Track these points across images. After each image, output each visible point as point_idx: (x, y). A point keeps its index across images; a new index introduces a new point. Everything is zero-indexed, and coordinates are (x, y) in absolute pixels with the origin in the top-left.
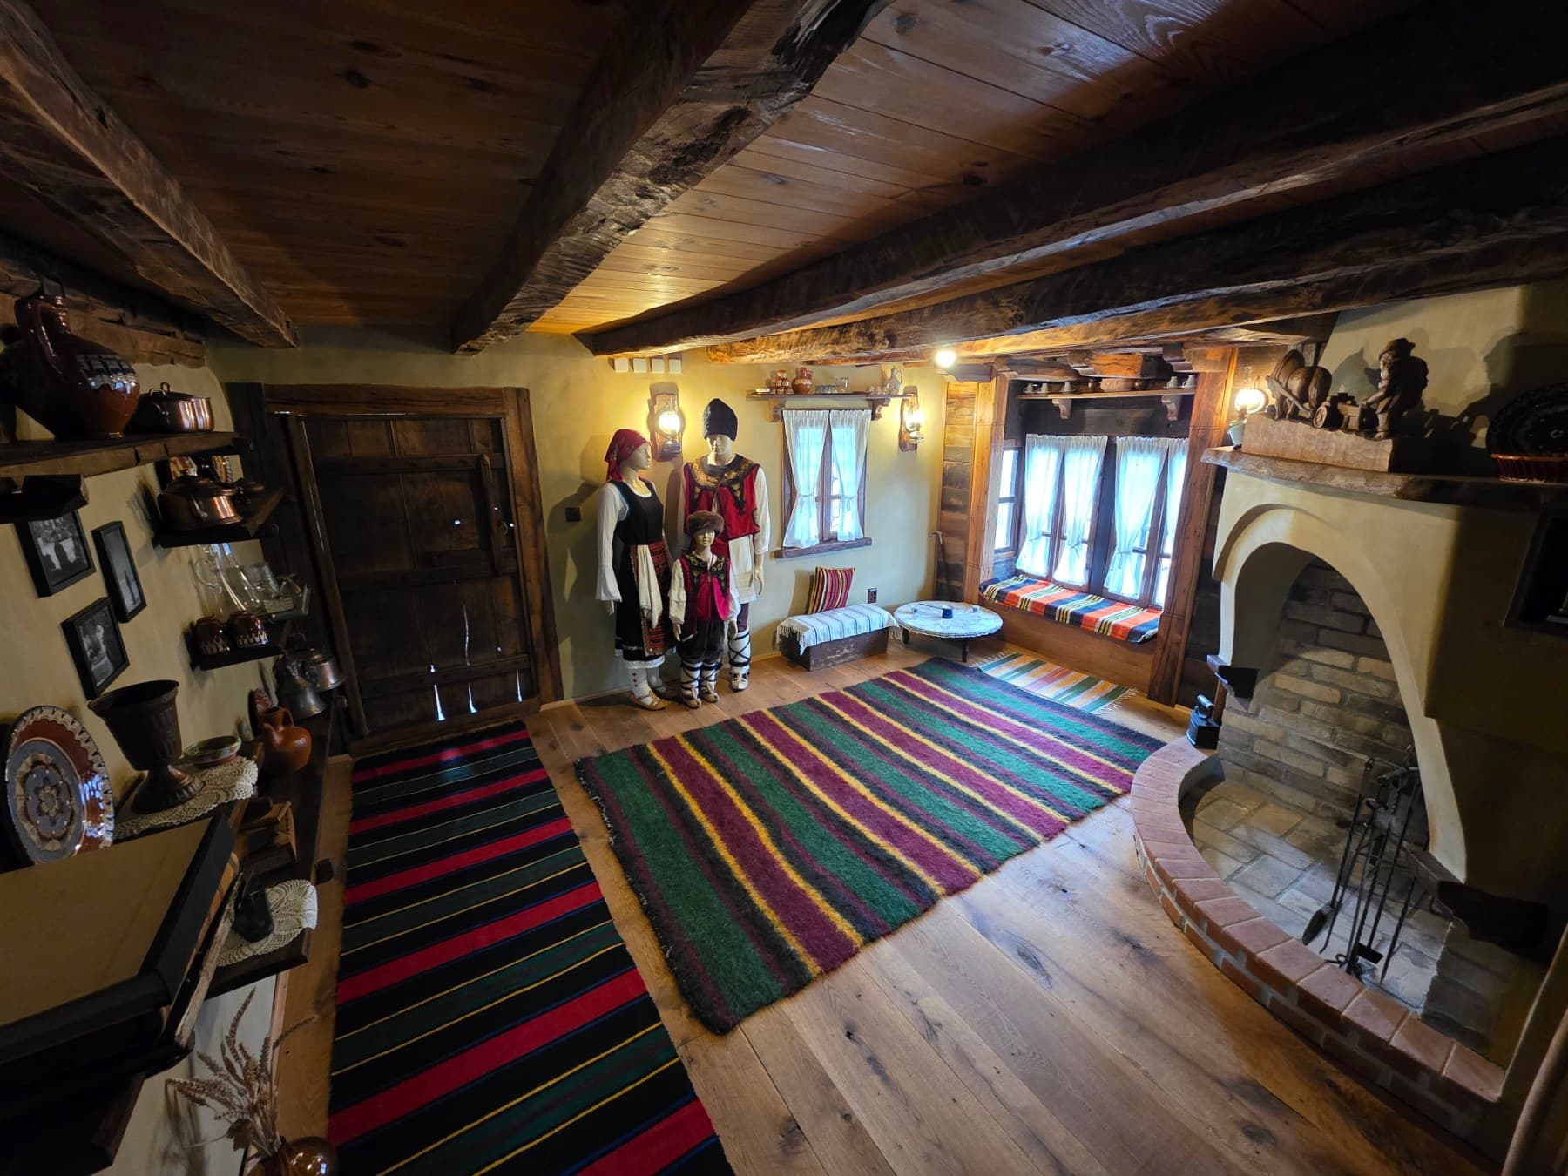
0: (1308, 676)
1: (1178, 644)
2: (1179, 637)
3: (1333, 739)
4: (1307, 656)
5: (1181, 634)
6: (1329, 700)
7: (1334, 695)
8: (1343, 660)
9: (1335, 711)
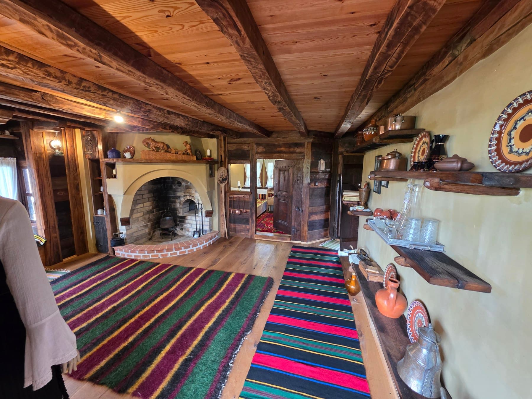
0: (138, 212)
1: (56, 237)
2: (56, 235)
3: (144, 223)
4: (137, 208)
5: (56, 233)
6: (142, 215)
7: (142, 214)
8: (141, 205)
9: (143, 217)
